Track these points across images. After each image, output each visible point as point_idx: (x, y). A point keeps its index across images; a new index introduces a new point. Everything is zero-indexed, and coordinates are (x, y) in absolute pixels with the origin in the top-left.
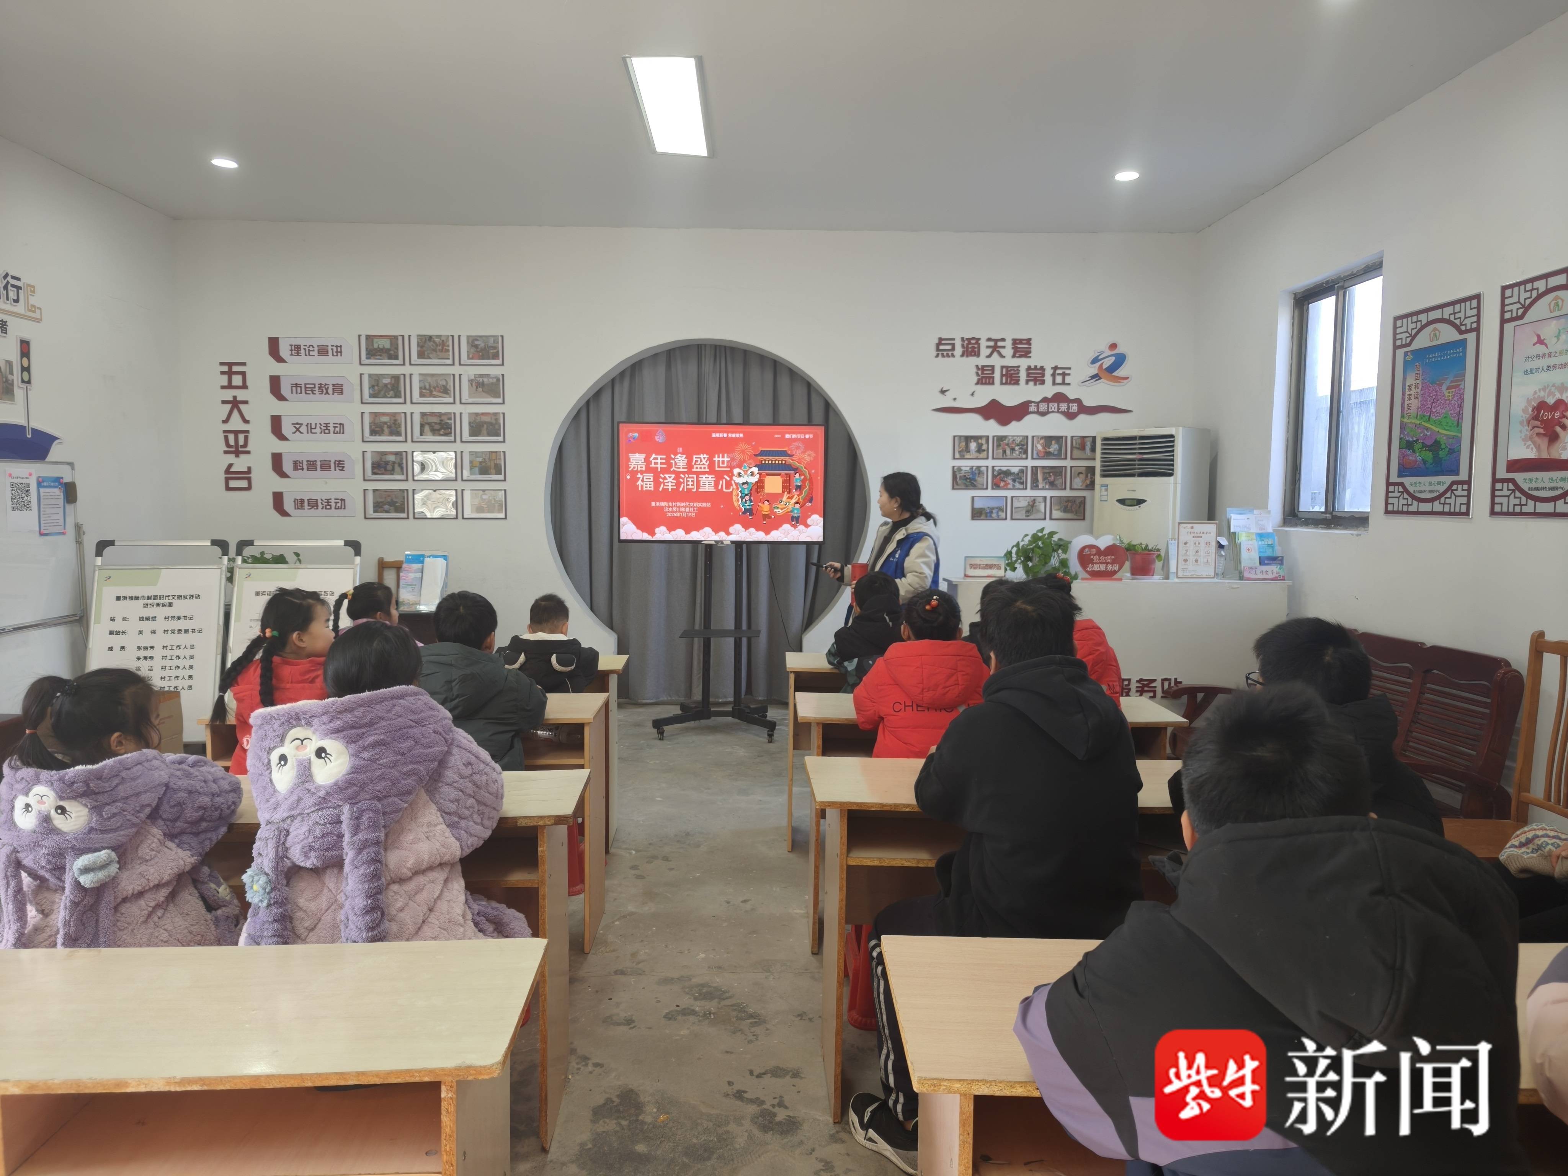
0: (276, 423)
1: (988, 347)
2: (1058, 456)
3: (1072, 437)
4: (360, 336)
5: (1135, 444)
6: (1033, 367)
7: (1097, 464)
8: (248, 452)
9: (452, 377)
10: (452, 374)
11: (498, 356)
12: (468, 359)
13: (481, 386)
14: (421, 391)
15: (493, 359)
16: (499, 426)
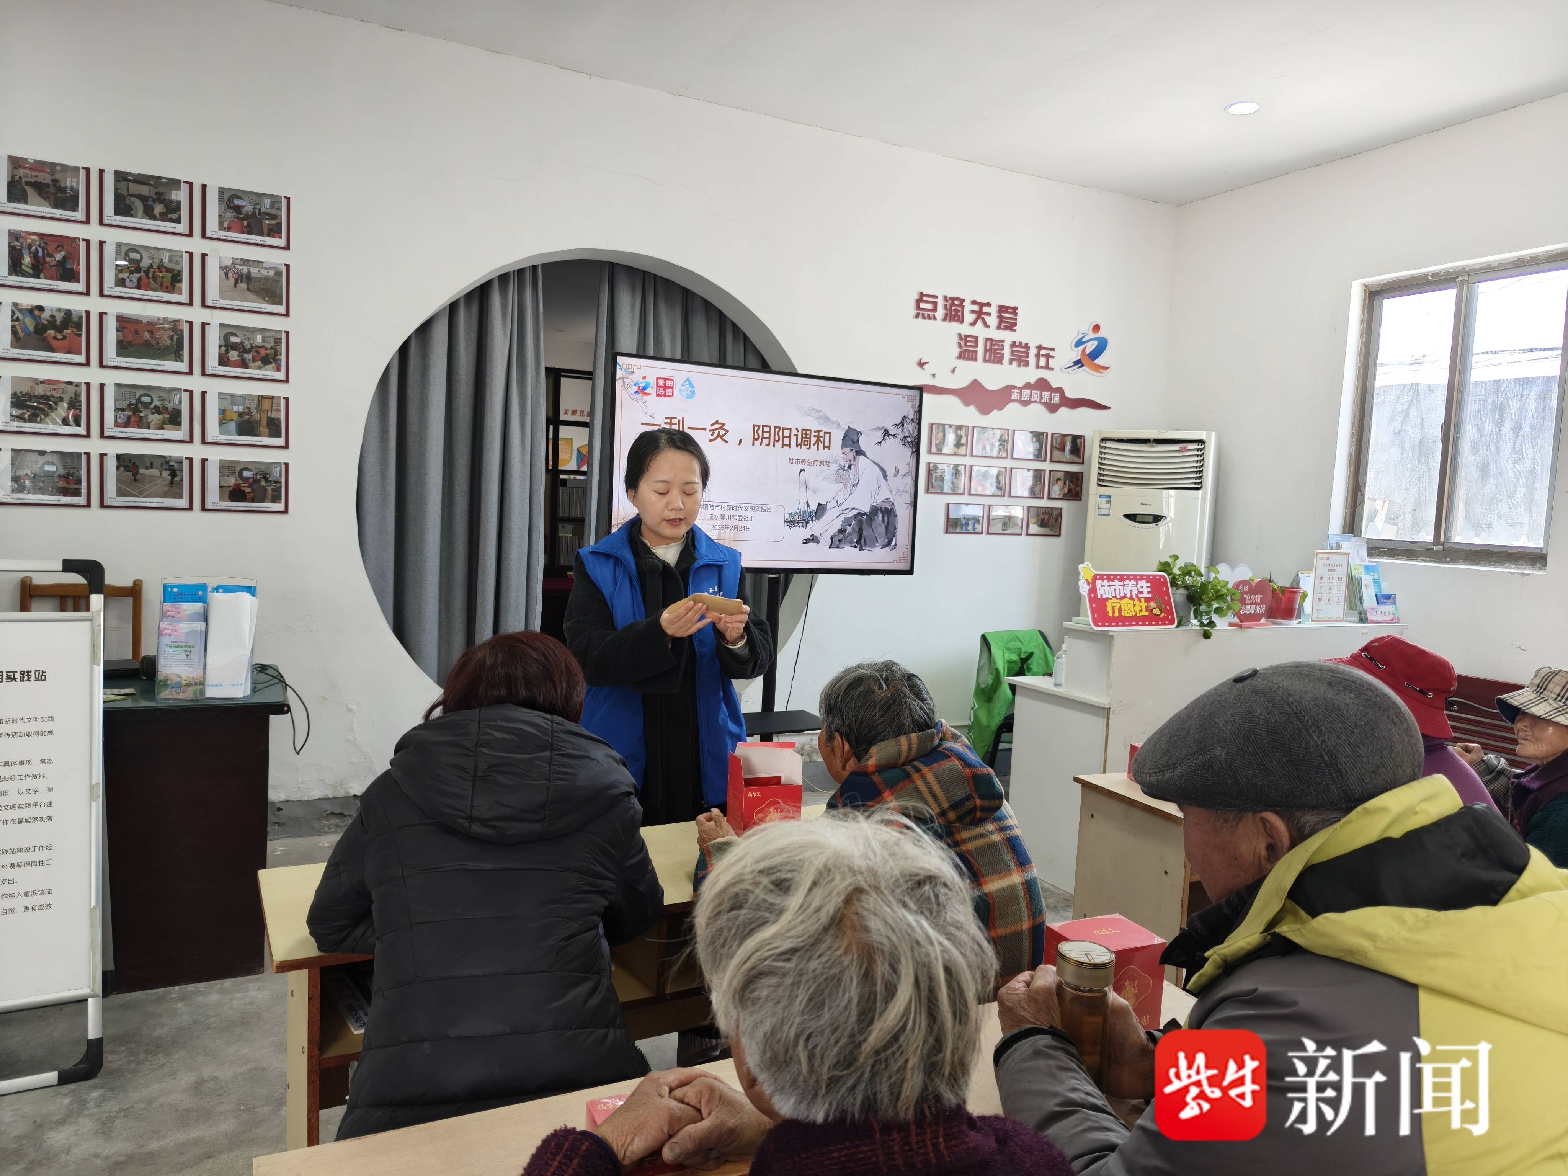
1: (973, 312)
6: (1017, 343)
7: (1093, 470)
9: (186, 257)
10: (186, 252)
11: (280, 232)
12: (220, 229)
13: (244, 280)
14: (121, 276)
15: (269, 235)
16: (277, 353)
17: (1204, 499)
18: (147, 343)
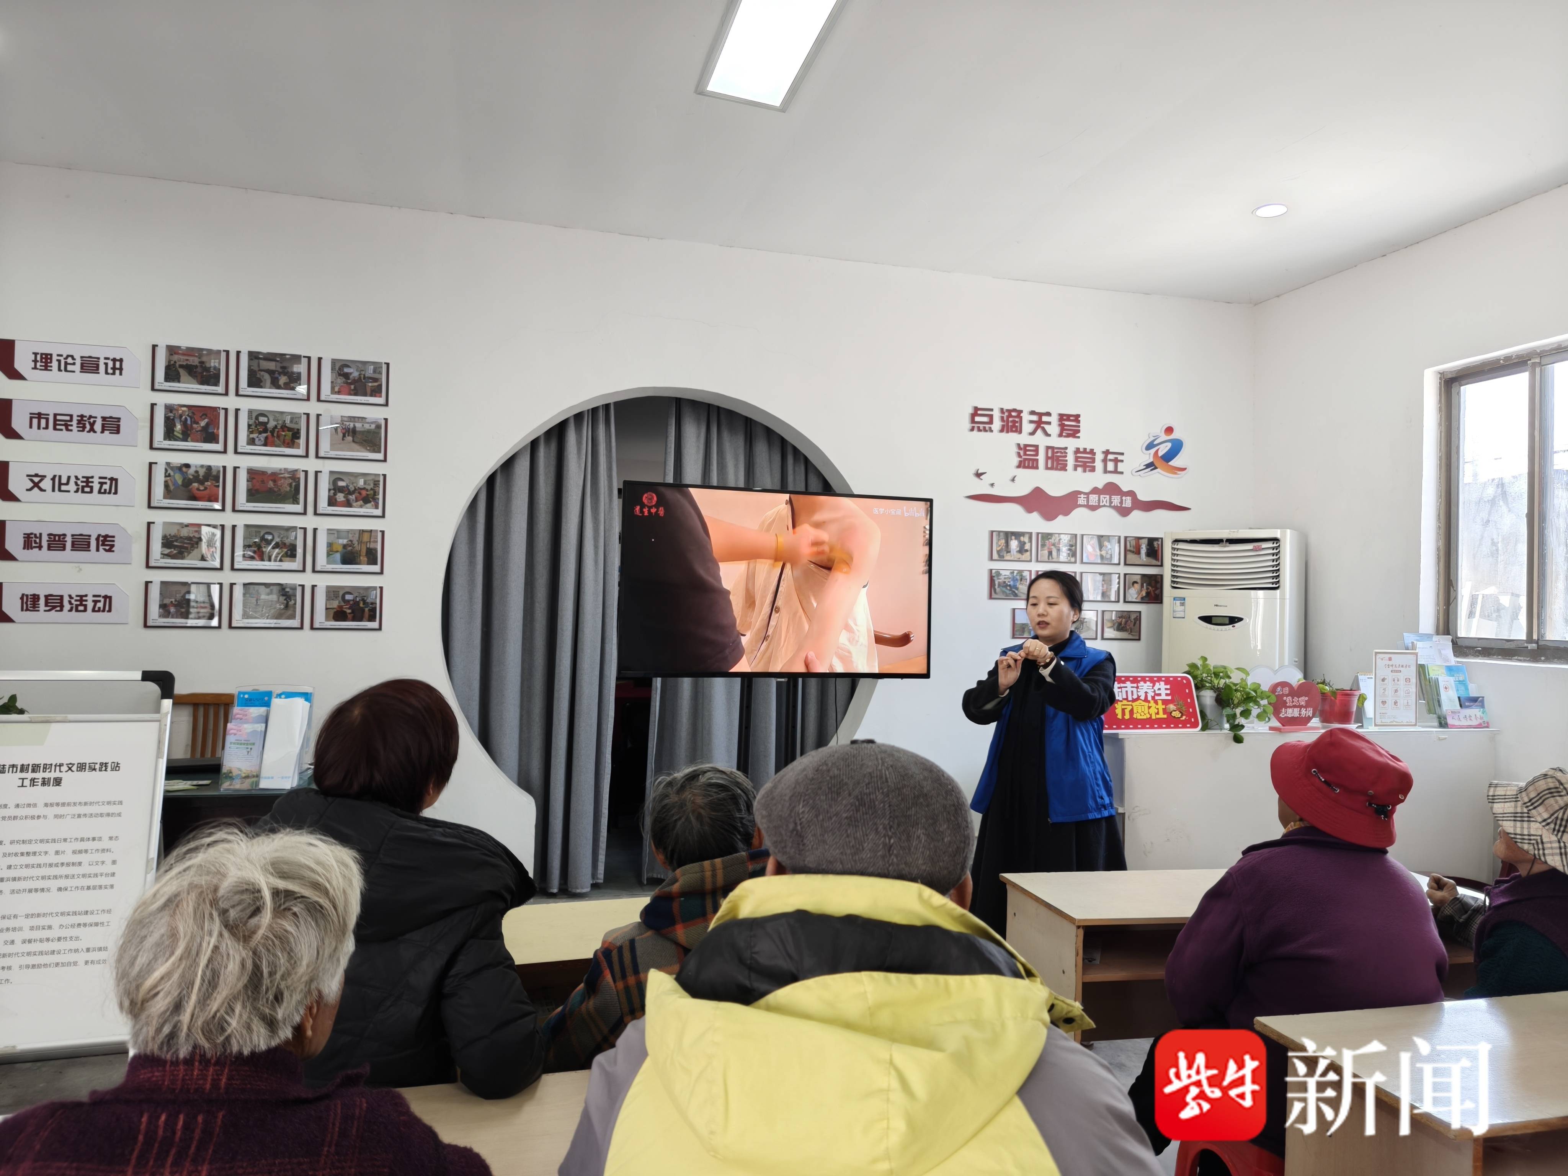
1: (1031, 422)
2: (1111, 560)
3: (1126, 538)
4: (154, 347)
6: (1081, 450)
7: (1167, 572)
9: (304, 418)
10: (304, 414)
11: (380, 392)
12: (332, 393)
13: (351, 433)
14: (252, 436)
15: (371, 396)
16: (375, 493)
17: (1283, 599)
18: (271, 491)
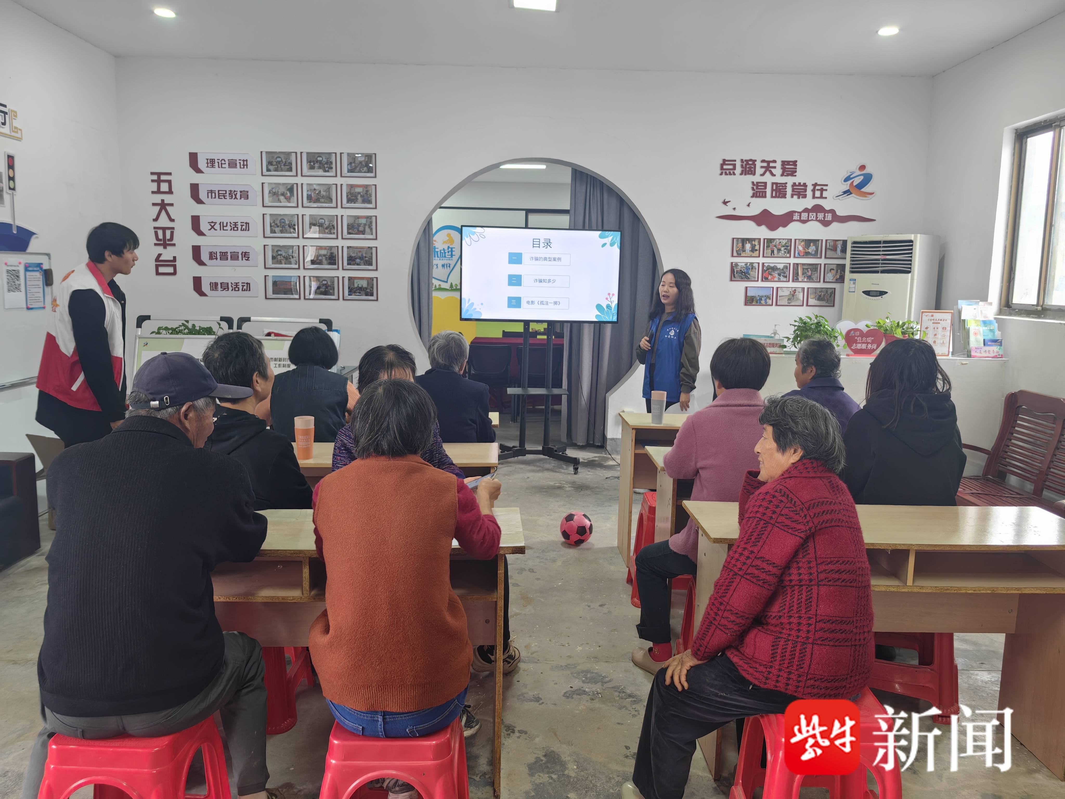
0: (195, 221)
1: (762, 167)
2: (816, 255)
3: (826, 240)
4: (261, 152)
5: (880, 247)
6: (797, 184)
7: (848, 262)
8: (174, 245)
12: (348, 172)
15: (368, 172)
16: (372, 226)
17: (913, 278)
